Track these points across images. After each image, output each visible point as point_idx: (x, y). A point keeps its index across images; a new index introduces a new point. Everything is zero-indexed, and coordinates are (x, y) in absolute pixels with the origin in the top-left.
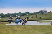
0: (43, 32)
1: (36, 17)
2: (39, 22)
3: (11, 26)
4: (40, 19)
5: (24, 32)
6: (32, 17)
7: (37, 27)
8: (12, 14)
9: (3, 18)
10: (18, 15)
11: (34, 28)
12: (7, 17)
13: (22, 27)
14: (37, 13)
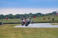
0: (56, 36)
1: (49, 19)
2: (51, 24)
3: (21, 28)
4: (53, 21)
5: (35, 35)
6: (44, 19)
7: (50, 30)
8: (22, 15)
9: (12, 19)
10: (28, 16)
11: (46, 31)
12: (16, 18)
13: (33, 30)
14: (50, 14)
